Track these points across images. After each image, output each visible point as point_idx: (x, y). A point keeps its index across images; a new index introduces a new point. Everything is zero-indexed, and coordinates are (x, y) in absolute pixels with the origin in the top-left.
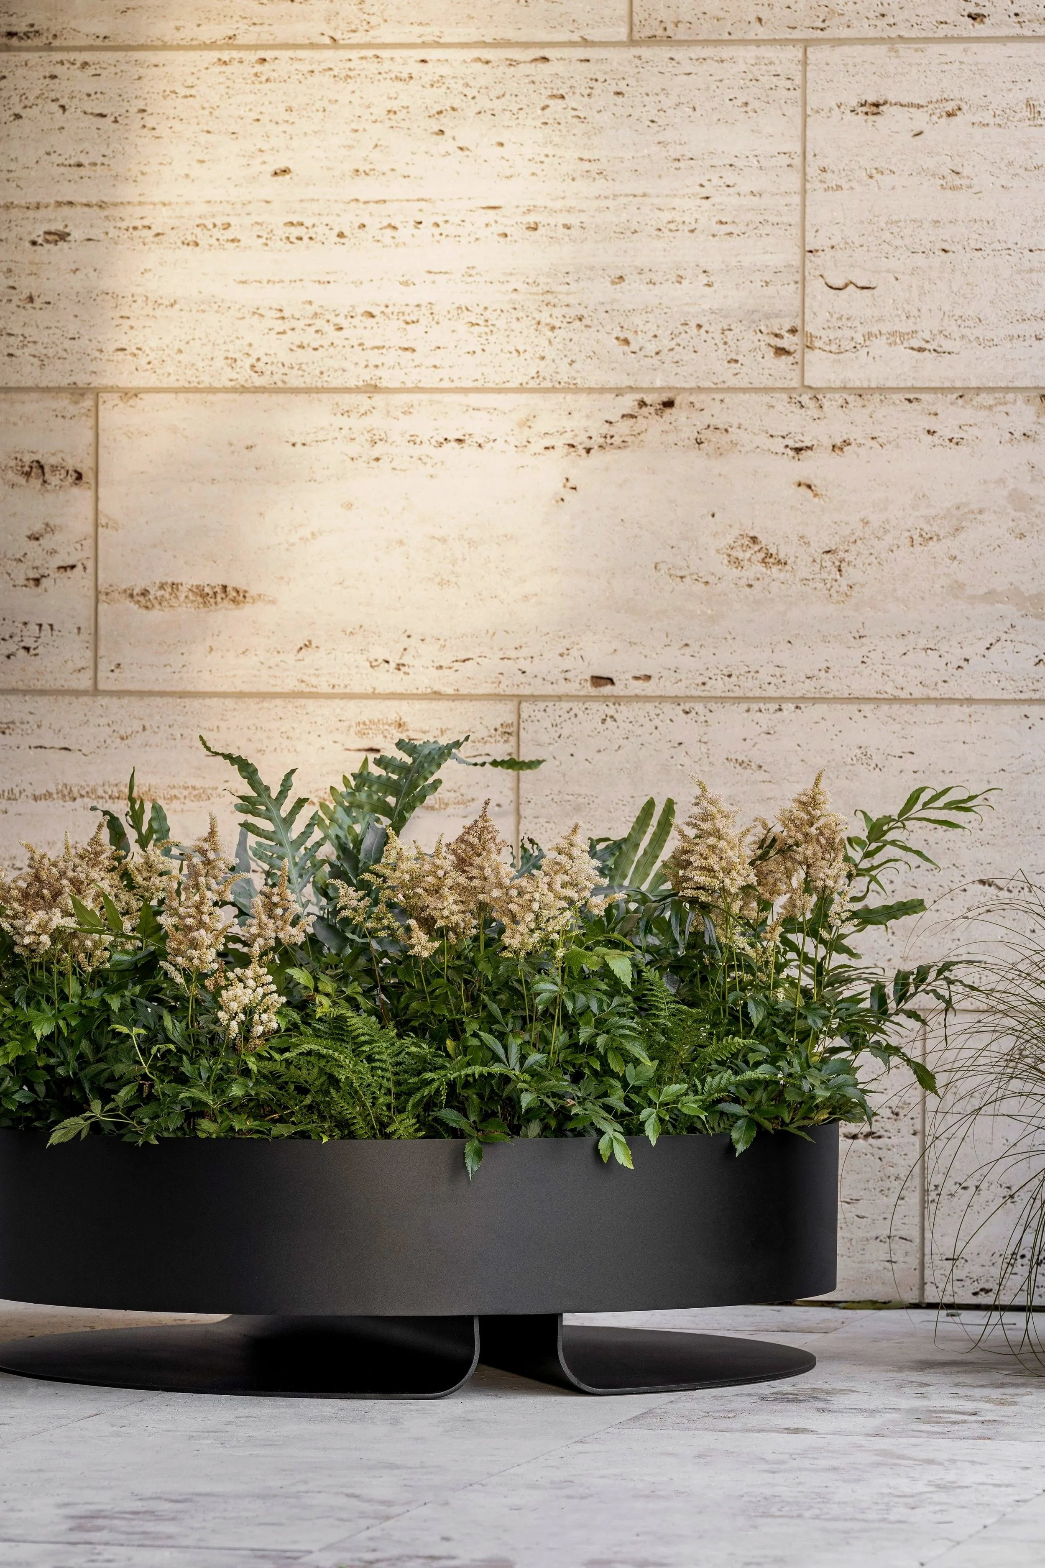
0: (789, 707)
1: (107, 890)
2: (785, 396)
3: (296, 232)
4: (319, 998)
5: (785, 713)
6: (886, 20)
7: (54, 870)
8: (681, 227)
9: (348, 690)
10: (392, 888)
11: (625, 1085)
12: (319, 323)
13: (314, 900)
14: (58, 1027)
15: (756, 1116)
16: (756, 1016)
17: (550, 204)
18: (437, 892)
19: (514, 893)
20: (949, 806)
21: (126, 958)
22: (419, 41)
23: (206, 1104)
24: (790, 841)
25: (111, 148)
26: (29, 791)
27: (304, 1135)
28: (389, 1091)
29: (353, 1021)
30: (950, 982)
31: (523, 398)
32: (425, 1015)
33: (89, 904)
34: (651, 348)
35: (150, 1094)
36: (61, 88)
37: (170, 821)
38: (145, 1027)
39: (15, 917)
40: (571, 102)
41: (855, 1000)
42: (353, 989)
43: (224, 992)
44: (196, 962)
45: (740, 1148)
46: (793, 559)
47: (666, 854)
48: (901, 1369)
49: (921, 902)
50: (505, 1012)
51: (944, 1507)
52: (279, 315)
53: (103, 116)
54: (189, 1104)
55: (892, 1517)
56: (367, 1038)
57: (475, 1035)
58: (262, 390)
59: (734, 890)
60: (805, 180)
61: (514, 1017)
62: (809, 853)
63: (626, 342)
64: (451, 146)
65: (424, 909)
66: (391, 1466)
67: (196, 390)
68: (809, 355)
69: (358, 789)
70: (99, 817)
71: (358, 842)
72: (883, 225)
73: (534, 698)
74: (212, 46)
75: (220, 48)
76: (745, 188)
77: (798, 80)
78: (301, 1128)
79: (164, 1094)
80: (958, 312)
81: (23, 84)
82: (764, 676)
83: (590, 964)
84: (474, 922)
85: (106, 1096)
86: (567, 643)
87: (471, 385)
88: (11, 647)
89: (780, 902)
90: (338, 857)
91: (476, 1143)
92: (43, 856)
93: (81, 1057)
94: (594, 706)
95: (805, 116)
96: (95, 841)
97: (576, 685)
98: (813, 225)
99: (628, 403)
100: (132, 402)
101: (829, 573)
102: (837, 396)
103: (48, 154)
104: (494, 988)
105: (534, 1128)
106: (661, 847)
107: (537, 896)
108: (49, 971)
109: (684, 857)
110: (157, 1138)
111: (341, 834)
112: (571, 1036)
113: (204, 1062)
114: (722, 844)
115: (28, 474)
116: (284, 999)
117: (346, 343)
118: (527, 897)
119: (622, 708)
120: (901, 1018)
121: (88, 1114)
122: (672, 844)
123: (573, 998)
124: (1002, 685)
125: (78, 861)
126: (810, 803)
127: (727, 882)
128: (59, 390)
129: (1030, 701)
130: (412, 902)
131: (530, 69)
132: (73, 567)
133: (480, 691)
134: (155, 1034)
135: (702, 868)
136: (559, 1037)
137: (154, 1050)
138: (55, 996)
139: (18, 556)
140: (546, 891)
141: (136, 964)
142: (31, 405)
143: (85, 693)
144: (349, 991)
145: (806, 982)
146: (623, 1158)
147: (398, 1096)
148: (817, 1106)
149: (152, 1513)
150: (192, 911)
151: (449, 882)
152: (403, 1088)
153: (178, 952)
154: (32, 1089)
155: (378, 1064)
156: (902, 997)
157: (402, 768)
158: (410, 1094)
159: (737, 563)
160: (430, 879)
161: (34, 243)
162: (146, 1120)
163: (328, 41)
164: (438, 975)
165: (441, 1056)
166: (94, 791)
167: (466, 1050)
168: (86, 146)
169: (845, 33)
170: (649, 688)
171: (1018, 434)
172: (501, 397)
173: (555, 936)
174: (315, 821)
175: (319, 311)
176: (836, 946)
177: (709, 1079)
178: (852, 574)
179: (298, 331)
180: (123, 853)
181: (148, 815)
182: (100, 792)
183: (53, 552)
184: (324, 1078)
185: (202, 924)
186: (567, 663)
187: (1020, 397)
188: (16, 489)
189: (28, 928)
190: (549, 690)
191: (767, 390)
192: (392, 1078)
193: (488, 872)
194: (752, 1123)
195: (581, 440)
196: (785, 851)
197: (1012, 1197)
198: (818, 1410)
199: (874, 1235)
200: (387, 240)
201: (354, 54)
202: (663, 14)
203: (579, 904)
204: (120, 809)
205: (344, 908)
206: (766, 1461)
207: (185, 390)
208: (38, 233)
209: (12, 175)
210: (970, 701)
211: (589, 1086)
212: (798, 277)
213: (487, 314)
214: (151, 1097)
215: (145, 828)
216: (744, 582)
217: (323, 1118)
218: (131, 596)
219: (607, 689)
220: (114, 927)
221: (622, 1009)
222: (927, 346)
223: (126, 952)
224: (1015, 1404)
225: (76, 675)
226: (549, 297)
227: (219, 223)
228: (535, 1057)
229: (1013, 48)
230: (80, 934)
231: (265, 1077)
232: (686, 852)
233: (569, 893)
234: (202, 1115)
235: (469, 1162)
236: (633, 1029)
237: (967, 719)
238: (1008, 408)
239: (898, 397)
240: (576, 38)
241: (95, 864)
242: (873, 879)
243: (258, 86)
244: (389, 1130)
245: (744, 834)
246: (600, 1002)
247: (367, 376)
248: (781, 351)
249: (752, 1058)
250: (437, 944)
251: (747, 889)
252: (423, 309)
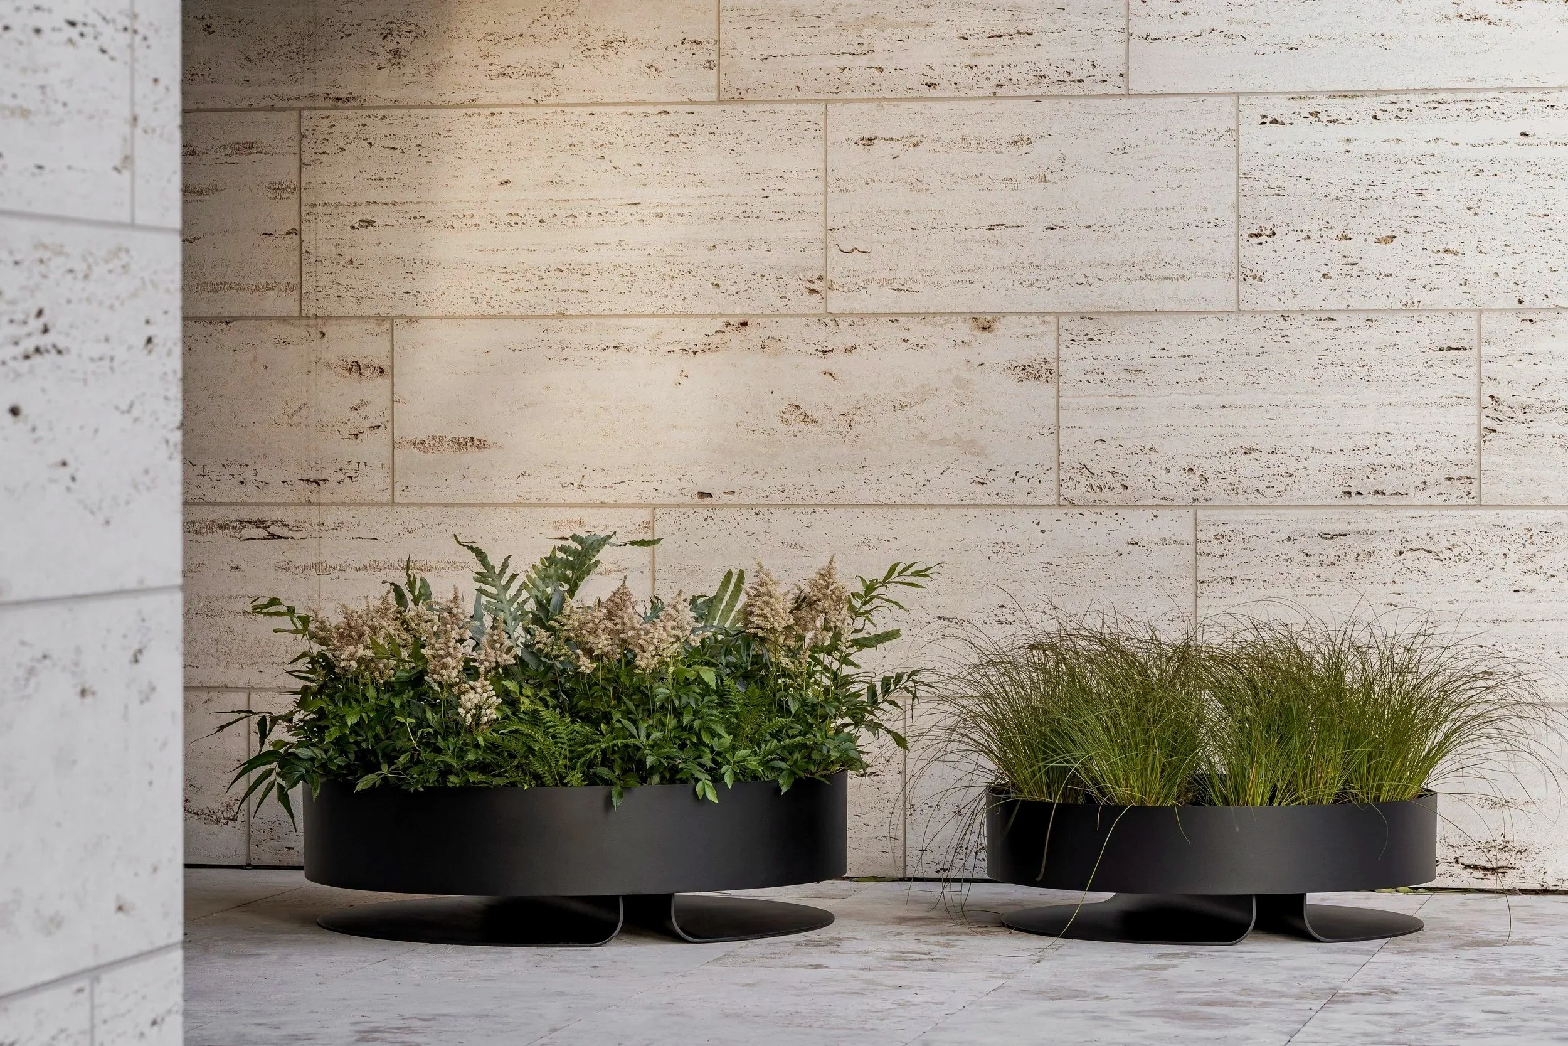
0: (820, 510)
1: (392, 632)
2: (815, 319)
3: (514, 219)
4: (522, 699)
5: (817, 513)
6: (875, 88)
7: (360, 620)
8: (750, 215)
9: (548, 502)
10: (568, 630)
11: (712, 751)
12: (529, 276)
13: (524, 635)
14: (362, 717)
15: (794, 769)
16: (794, 707)
17: (670, 201)
18: (595, 633)
19: (642, 633)
20: (914, 574)
21: (405, 674)
22: (589, 102)
23: (452, 766)
24: (814, 598)
25: (400, 169)
26: (353, 565)
27: (513, 784)
28: (566, 756)
29: (544, 713)
30: (916, 682)
31: (655, 321)
32: (587, 709)
33: (381, 641)
34: (733, 290)
35: (418, 759)
36: (370, 131)
37: (431, 589)
38: (416, 718)
39: (335, 649)
40: (682, 138)
41: (856, 695)
42: (544, 692)
43: (462, 697)
44: (446, 677)
45: (784, 789)
46: (821, 419)
47: (738, 606)
48: (887, 923)
49: (898, 631)
50: (637, 706)
51: (901, 1019)
52: (504, 270)
53: (394, 149)
54: (442, 765)
55: (868, 1026)
56: (552, 724)
57: (619, 721)
58: (494, 317)
59: (780, 629)
60: (827, 186)
61: (643, 710)
62: (826, 605)
63: (718, 286)
64: (609, 166)
65: (587, 643)
66: (561, 994)
67: (454, 317)
68: (831, 294)
69: (549, 567)
70: (387, 586)
71: (549, 600)
72: (875, 214)
73: (663, 506)
74: (461, 105)
75: (467, 106)
76: (790, 191)
77: (822, 125)
78: (511, 780)
79: (426, 760)
80: (922, 267)
81: (345, 130)
82: (805, 491)
83: (691, 674)
84: (619, 650)
85: (391, 761)
86: (682, 472)
87: (622, 313)
88: (341, 476)
89: (809, 635)
90: (537, 609)
91: (619, 788)
92: (353, 612)
93: (376, 737)
94: (700, 510)
95: (827, 146)
96: (385, 601)
97: (689, 498)
98: (832, 214)
99: (719, 324)
100: (413, 325)
101: (844, 427)
102: (848, 319)
103: (361, 172)
104: (631, 691)
105: (656, 779)
106: (737, 600)
107: (656, 635)
108: (357, 683)
109: (749, 609)
110: (423, 787)
111: (539, 594)
112: (678, 721)
113: (451, 739)
114: (772, 600)
115: (350, 370)
116: (500, 700)
117: (545, 288)
118: (650, 635)
119: (717, 512)
120: (885, 706)
121: (380, 772)
122: (743, 599)
123: (679, 698)
124: (950, 496)
125: (374, 615)
126: (827, 574)
127: (776, 624)
128: (369, 317)
129: (968, 506)
130: (580, 639)
131: (657, 118)
132: (379, 427)
133: (630, 502)
134: (422, 723)
135: (760, 616)
136: (671, 722)
137: (419, 733)
138: (361, 699)
139: (344, 420)
140: (662, 632)
141: (410, 677)
142: (352, 327)
143: (387, 504)
144: (541, 694)
145: (826, 682)
146: (712, 796)
147: (571, 759)
148: (832, 762)
149: (409, 1028)
150: (443, 646)
151: (602, 626)
152: (575, 754)
153: (434, 672)
154: (347, 757)
155: (559, 740)
156: (886, 691)
157: (575, 553)
158: (579, 757)
159: (787, 421)
160: (590, 625)
161: (353, 227)
162: (415, 776)
163: (533, 102)
164: (596, 684)
165: (597, 734)
166: (393, 564)
167: (612, 730)
168: (385, 167)
169: (851, 95)
170: (734, 499)
171: (958, 342)
172: (640, 320)
173: (668, 660)
174: (524, 586)
175: (529, 268)
176: (845, 660)
177: (763, 746)
178: (858, 428)
179: (515, 280)
180: (402, 609)
181: (418, 585)
182: (396, 566)
183: (366, 418)
184: (526, 748)
185: (450, 655)
186: (683, 484)
187: (960, 319)
188: (343, 379)
189: (343, 657)
190: (673, 501)
191: (804, 315)
192: (568, 748)
193: (626, 620)
194: (792, 773)
195: (690, 347)
196: (812, 604)
197: (959, 812)
198: (832, 952)
199: (875, 835)
200: (570, 224)
201: (549, 110)
202: (739, 84)
203: (683, 640)
204: (402, 582)
205: (539, 642)
206: (795, 989)
207: (447, 317)
208: (355, 221)
209: (340, 185)
210: (931, 506)
211: (689, 753)
212: (823, 246)
213: (632, 269)
214: (419, 762)
215: (417, 593)
216: (791, 433)
217: (525, 774)
218: (415, 444)
219: (708, 500)
220: (396, 655)
221: (710, 704)
222: (903, 288)
223: (405, 670)
224: (954, 946)
225: (381, 493)
226: (670, 258)
227: (467, 214)
228: (656, 735)
229: (954, 105)
230: (375, 660)
231: (489, 748)
232: (750, 606)
233: (677, 632)
234: (451, 773)
235: (614, 800)
236: (715, 716)
237: (929, 518)
238: (952, 326)
239: (885, 319)
240: (685, 99)
241: (384, 616)
242: (867, 618)
243: (490, 130)
244: (565, 781)
245: (786, 594)
246: (696, 701)
247: (558, 308)
248: (813, 291)
249: (791, 732)
250: (595, 665)
251: (788, 628)
252: (593, 267)
